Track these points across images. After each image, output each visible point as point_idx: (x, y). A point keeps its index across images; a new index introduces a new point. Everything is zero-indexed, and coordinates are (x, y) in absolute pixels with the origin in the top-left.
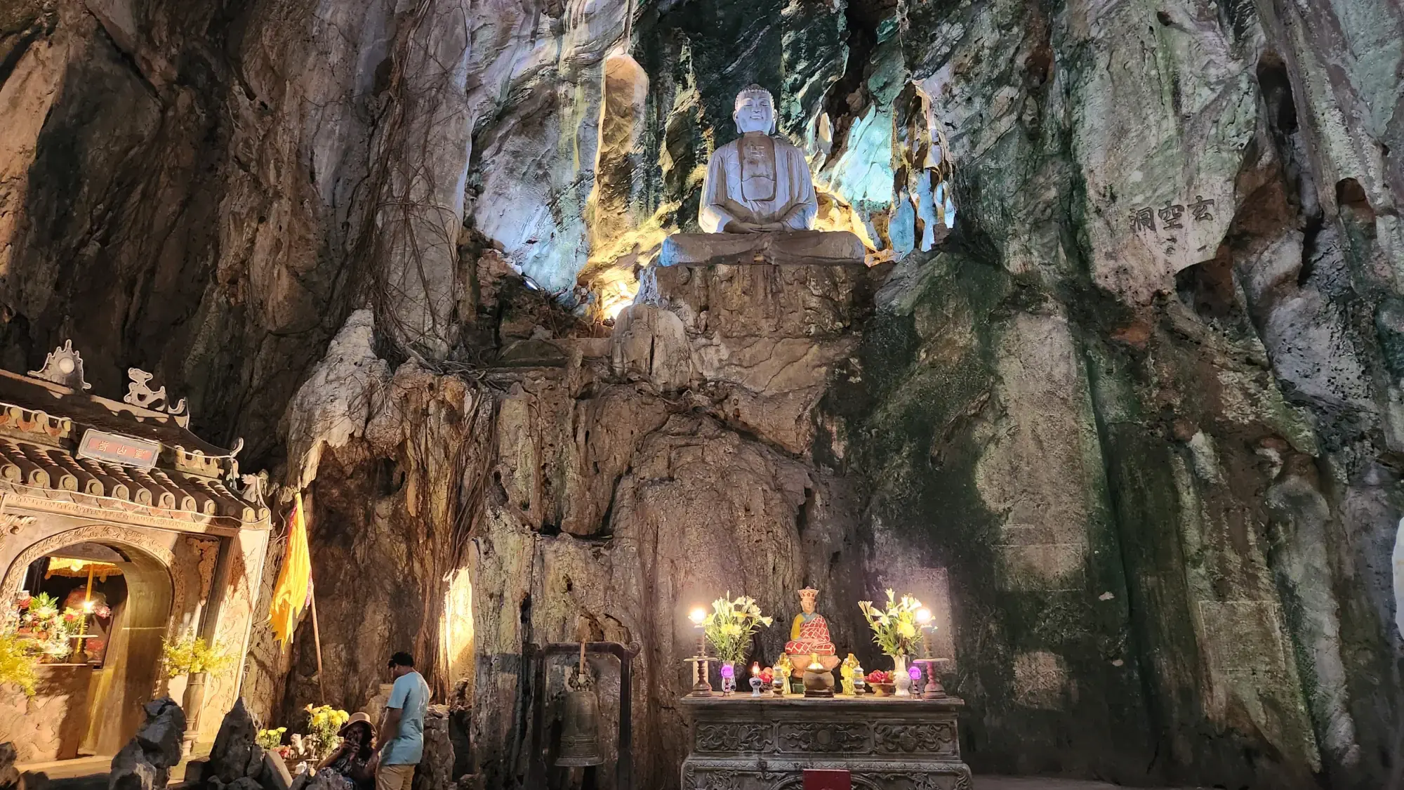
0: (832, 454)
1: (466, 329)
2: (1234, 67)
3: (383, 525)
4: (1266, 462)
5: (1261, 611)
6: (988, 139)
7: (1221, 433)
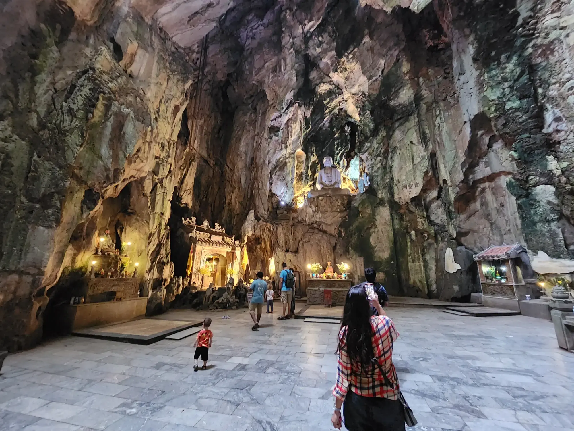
0: (342, 235)
1: (271, 212)
2: (425, 153)
3: (259, 250)
4: (425, 237)
5: (420, 265)
6: (375, 168)
7: (417, 231)
